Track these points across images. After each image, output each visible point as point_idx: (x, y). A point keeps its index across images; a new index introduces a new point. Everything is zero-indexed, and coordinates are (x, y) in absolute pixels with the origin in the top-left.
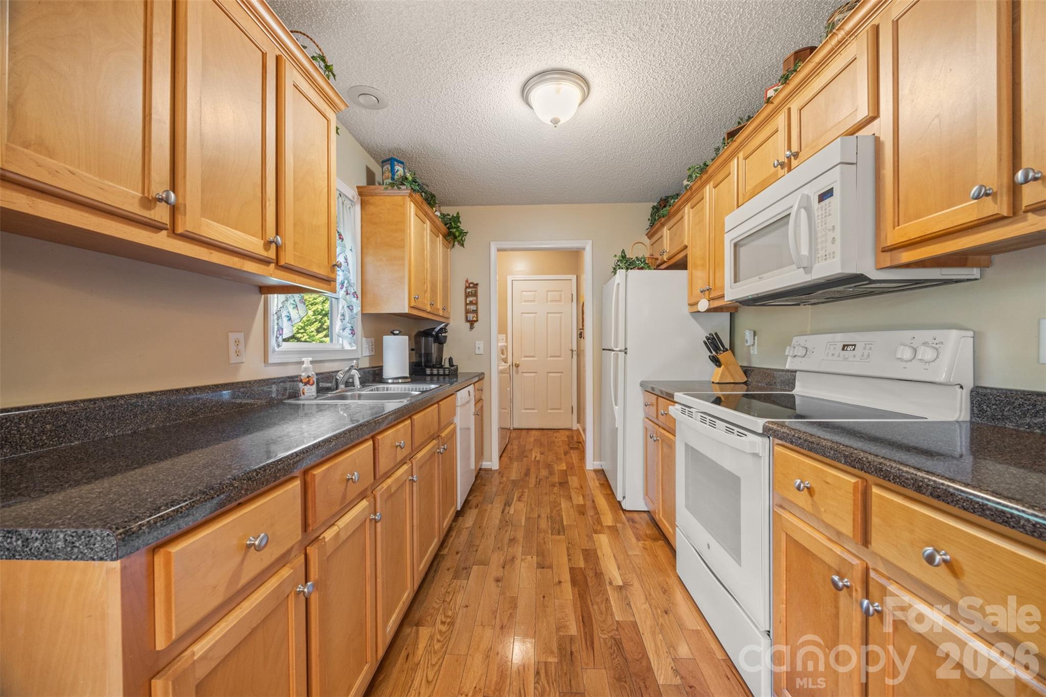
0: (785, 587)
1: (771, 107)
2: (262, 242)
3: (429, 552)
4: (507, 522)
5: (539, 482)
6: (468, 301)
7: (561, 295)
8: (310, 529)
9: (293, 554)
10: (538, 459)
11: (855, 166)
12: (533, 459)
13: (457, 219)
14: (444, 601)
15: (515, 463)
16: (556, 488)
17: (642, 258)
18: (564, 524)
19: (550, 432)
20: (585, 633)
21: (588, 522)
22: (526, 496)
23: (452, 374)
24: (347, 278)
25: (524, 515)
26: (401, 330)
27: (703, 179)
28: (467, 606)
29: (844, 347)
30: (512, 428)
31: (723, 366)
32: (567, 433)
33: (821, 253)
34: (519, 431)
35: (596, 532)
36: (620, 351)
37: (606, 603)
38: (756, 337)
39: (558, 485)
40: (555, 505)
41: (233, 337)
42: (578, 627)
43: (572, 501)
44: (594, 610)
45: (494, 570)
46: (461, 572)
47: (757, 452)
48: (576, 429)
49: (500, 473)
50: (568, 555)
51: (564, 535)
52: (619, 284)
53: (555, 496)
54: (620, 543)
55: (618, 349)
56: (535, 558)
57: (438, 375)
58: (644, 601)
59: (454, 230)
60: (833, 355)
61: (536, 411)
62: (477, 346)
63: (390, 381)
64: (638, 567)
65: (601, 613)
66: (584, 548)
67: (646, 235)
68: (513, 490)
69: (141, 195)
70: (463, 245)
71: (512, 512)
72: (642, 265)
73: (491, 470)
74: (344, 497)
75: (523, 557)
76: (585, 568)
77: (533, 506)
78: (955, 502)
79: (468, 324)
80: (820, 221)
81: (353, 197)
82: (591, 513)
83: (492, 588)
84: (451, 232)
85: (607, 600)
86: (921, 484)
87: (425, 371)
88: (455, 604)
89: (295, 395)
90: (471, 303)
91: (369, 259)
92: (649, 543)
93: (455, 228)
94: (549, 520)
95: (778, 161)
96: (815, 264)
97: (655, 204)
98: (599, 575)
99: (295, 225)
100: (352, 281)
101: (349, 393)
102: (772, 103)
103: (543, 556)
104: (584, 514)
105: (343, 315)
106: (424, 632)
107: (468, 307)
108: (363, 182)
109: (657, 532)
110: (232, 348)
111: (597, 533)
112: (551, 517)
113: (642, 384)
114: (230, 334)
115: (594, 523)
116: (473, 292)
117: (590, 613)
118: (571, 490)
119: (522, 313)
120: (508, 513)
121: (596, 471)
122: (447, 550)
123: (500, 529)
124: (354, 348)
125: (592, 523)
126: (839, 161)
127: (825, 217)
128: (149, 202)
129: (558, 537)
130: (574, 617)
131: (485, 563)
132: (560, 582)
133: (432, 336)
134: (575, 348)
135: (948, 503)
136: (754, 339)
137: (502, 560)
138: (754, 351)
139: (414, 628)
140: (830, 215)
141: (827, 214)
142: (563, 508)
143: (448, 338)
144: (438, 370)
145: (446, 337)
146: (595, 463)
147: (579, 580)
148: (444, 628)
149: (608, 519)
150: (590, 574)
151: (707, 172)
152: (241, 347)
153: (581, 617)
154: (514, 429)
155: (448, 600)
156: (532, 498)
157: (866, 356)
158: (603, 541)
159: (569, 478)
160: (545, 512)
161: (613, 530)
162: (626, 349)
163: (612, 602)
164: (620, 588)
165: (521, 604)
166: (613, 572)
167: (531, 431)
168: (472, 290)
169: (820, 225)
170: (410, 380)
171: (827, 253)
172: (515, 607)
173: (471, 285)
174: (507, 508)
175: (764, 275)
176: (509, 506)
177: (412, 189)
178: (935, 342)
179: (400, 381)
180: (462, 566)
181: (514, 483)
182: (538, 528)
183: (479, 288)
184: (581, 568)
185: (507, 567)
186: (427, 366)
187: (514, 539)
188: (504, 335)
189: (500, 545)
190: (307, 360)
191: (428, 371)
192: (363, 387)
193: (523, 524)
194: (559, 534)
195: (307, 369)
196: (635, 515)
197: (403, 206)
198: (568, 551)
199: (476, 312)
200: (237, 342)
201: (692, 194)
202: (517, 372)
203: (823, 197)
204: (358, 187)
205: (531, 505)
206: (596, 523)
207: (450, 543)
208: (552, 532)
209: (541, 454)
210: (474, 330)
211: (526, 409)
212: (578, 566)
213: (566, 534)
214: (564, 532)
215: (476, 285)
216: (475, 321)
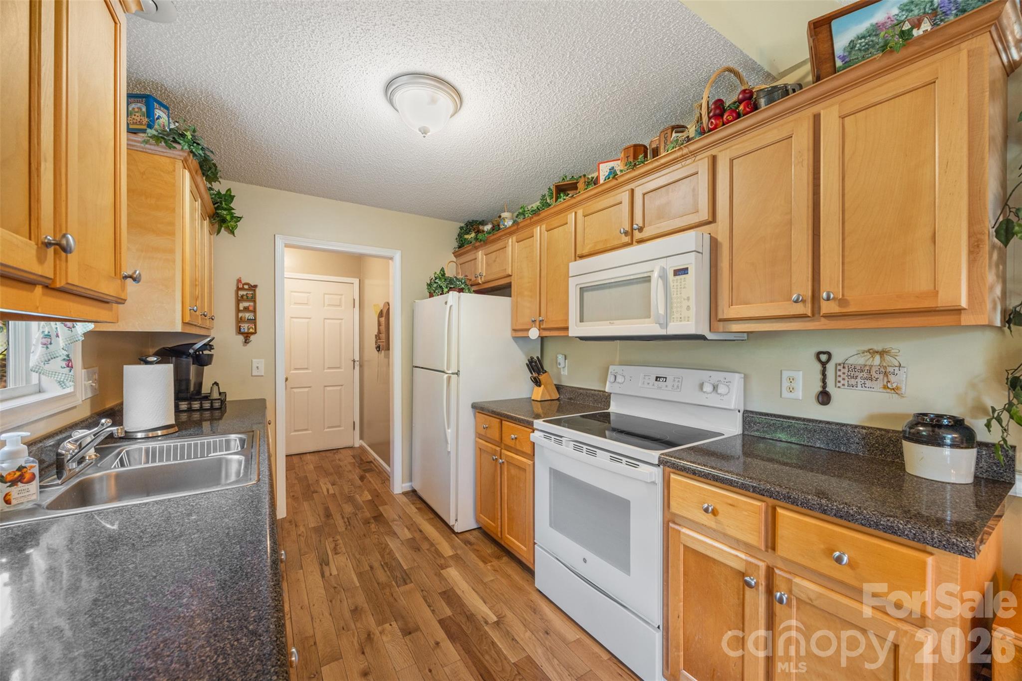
0: (682, 588)
1: (614, 182)
2: (33, 245)
4: (335, 588)
5: (348, 523)
6: (242, 306)
7: (340, 300)
10: (331, 491)
12: (326, 493)
13: (230, 198)
15: (305, 504)
16: (373, 525)
17: (459, 279)
18: (405, 568)
19: (328, 454)
21: (428, 558)
22: (342, 546)
23: (224, 405)
25: (353, 572)
27: (532, 220)
29: (657, 378)
31: (542, 386)
32: (350, 452)
33: (676, 315)
35: (443, 567)
36: (453, 374)
37: (494, 647)
38: (567, 361)
39: (372, 521)
40: (384, 549)
43: (399, 538)
44: (487, 661)
45: (353, 662)
47: (653, 480)
48: (358, 446)
50: (429, 606)
51: (412, 582)
52: (451, 306)
53: (376, 536)
54: (471, 572)
55: (450, 372)
56: (394, 624)
58: (524, 629)
59: (225, 212)
60: (648, 384)
61: (310, 432)
62: (255, 365)
64: (500, 593)
65: (496, 661)
66: (440, 591)
67: (453, 253)
68: (320, 541)
70: (232, 233)
71: (335, 572)
72: (463, 286)
75: (380, 628)
76: (453, 615)
77: (358, 556)
78: (854, 521)
79: (241, 338)
80: (675, 290)
82: (425, 546)
84: (218, 213)
85: (493, 643)
86: (826, 508)
90: (246, 309)
92: (495, 563)
93: (225, 209)
94: (386, 569)
95: (624, 229)
96: (670, 322)
97: (463, 225)
98: (470, 617)
102: (617, 180)
103: (403, 617)
104: (419, 550)
107: (240, 315)
109: (496, 549)
111: (444, 569)
112: (386, 564)
113: (475, 406)
115: (435, 557)
116: (250, 296)
117: (485, 668)
118: (390, 523)
119: (292, 317)
120: (331, 575)
121: (405, 494)
123: (331, 601)
124: (71, 389)
125: (432, 557)
126: (694, 249)
127: (681, 288)
129: (407, 587)
131: (335, 657)
132: (437, 643)
133: (189, 355)
134: (357, 358)
135: (849, 521)
136: (565, 362)
137: (356, 643)
138: (565, 372)
140: (684, 288)
141: (682, 286)
142: (393, 549)
143: (213, 357)
144: (201, 404)
145: (211, 356)
146: (404, 485)
147: (454, 632)
149: (446, 549)
150: (462, 620)
151: (539, 215)
153: (480, 677)
156: (351, 546)
157: (675, 387)
158: (453, 574)
159: (381, 508)
160: (375, 559)
161: (457, 559)
162: (458, 371)
163: (499, 644)
164: (497, 623)
166: (481, 608)
167: (304, 455)
168: (247, 293)
169: (675, 293)
170: (176, 429)
171: (682, 317)
173: (246, 287)
174: (326, 568)
175: (614, 321)
176: (327, 564)
177: (192, 152)
178: (726, 381)
179: (159, 433)
181: (318, 530)
182: (378, 584)
183: (258, 290)
184: (449, 616)
185: (367, 651)
186: (182, 399)
187: (357, 609)
190: (14, 439)
193: (358, 585)
194: (406, 584)
195: (15, 454)
196: (468, 535)
197: (175, 173)
198: (426, 601)
199: (254, 321)
201: (518, 229)
202: (286, 388)
203: (677, 272)
205: (354, 555)
206: (437, 557)
208: (396, 583)
209: (333, 484)
210: (248, 345)
211: (295, 431)
212: (446, 616)
213: (413, 580)
214: (410, 579)
215: (253, 288)
216: (252, 334)
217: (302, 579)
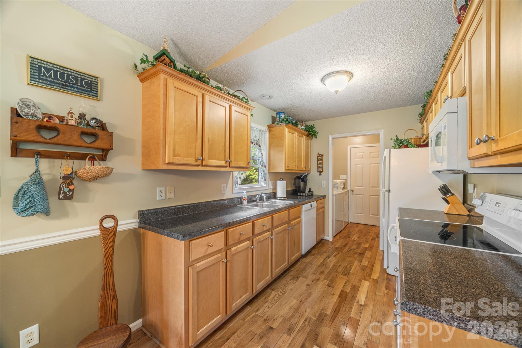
2: (224, 162)
3: (282, 266)
4: (324, 264)
5: (349, 251)
7: (378, 154)
8: (228, 245)
9: (222, 251)
10: (355, 239)
11: (457, 113)
12: (352, 239)
13: (312, 127)
14: (284, 286)
15: (342, 240)
16: (356, 255)
17: (407, 140)
18: (351, 272)
19: (370, 227)
20: (333, 315)
21: (364, 274)
22: (339, 256)
23: (311, 196)
24: (262, 161)
25: (333, 263)
26: (283, 178)
28: (292, 290)
30: (349, 222)
31: (450, 204)
34: (354, 224)
35: (365, 279)
37: (350, 309)
38: (475, 188)
39: (358, 254)
40: (351, 263)
41: (223, 186)
42: (331, 312)
43: (361, 263)
44: (342, 309)
45: (308, 281)
46: (296, 278)
49: (332, 243)
50: (344, 285)
52: (385, 156)
53: (353, 259)
54: (375, 288)
55: (385, 190)
56: (328, 282)
57: (303, 196)
58: (370, 314)
59: (312, 132)
60: (491, 207)
61: (363, 215)
62: (323, 183)
63: (279, 198)
64: (377, 300)
65: (345, 311)
66: (354, 284)
67: (420, 123)
68: (334, 251)
69: (195, 159)
70: (316, 138)
71: (328, 261)
73: (328, 241)
74: (239, 238)
75: (323, 280)
76: (349, 293)
77: (340, 261)
79: (318, 173)
81: (266, 130)
82: (368, 271)
83: (304, 287)
85: (352, 308)
87: (298, 194)
88: (288, 288)
89: (241, 203)
90: (320, 163)
91: (272, 152)
94: (344, 269)
98: (354, 297)
99: (235, 153)
100: (264, 161)
101: (259, 203)
103: (332, 282)
104: (364, 270)
105: (262, 174)
106: (274, 293)
107: (319, 165)
108: (270, 123)
110: (222, 189)
112: (346, 267)
114: (222, 185)
117: (340, 310)
118: (364, 258)
119: (356, 164)
120: (326, 261)
122: (294, 269)
123: (319, 266)
124: (266, 186)
128: (197, 160)
129: (344, 277)
130: (332, 308)
131: (306, 277)
132: (334, 294)
133: (301, 179)
136: (474, 189)
137: (313, 279)
139: (271, 291)
142: (354, 265)
143: (308, 179)
144: (303, 194)
145: (307, 179)
147: (343, 296)
148: (280, 294)
149: (375, 276)
150: (350, 295)
152: (225, 188)
153: (335, 309)
154: (351, 223)
155: (286, 286)
156: (341, 257)
158: (366, 284)
159: (367, 252)
160: (344, 264)
161: (376, 282)
162: (389, 190)
163: (353, 309)
164: (361, 305)
165: (313, 296)
166: (362, 297)
167: (360, 225)
168: (320, 158)
170: (286, 198)
172: (310, 296)
173: (320, 156)
174: (327, 259)
176: (328, 258)
177: (286, 123)
179: (283, 199)
180: (297, 276)
181: (336, 248)
182: (336, 270)
183: (324, 157)
184: (347, 292)
185: (314, 282)
186: (299, 192)
187: (323, 272)
188: (346, 175)
189: (315, 273)
190: (245, 192)
191: (299, 194)
192: (267, 201)
193: (330, 267)
195: (245, 195)
197: (283, 130)
198: (345, 283)
199: (322, 167)
200: (224, 187)
202: (353, 194)
204: (268, 125)
206: (367, 276)
207: (296, 266)
208: (342, 274)
209: (359, 237)
210: (321, 176)
211: (357, 213)
212: (346, 291)
213: (349, 276)
214: (348, 275)
215: (322, 155)
216: (322, 172)
217: (318, 258)
